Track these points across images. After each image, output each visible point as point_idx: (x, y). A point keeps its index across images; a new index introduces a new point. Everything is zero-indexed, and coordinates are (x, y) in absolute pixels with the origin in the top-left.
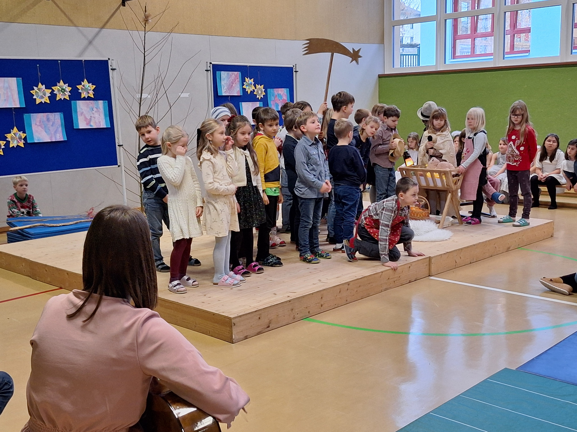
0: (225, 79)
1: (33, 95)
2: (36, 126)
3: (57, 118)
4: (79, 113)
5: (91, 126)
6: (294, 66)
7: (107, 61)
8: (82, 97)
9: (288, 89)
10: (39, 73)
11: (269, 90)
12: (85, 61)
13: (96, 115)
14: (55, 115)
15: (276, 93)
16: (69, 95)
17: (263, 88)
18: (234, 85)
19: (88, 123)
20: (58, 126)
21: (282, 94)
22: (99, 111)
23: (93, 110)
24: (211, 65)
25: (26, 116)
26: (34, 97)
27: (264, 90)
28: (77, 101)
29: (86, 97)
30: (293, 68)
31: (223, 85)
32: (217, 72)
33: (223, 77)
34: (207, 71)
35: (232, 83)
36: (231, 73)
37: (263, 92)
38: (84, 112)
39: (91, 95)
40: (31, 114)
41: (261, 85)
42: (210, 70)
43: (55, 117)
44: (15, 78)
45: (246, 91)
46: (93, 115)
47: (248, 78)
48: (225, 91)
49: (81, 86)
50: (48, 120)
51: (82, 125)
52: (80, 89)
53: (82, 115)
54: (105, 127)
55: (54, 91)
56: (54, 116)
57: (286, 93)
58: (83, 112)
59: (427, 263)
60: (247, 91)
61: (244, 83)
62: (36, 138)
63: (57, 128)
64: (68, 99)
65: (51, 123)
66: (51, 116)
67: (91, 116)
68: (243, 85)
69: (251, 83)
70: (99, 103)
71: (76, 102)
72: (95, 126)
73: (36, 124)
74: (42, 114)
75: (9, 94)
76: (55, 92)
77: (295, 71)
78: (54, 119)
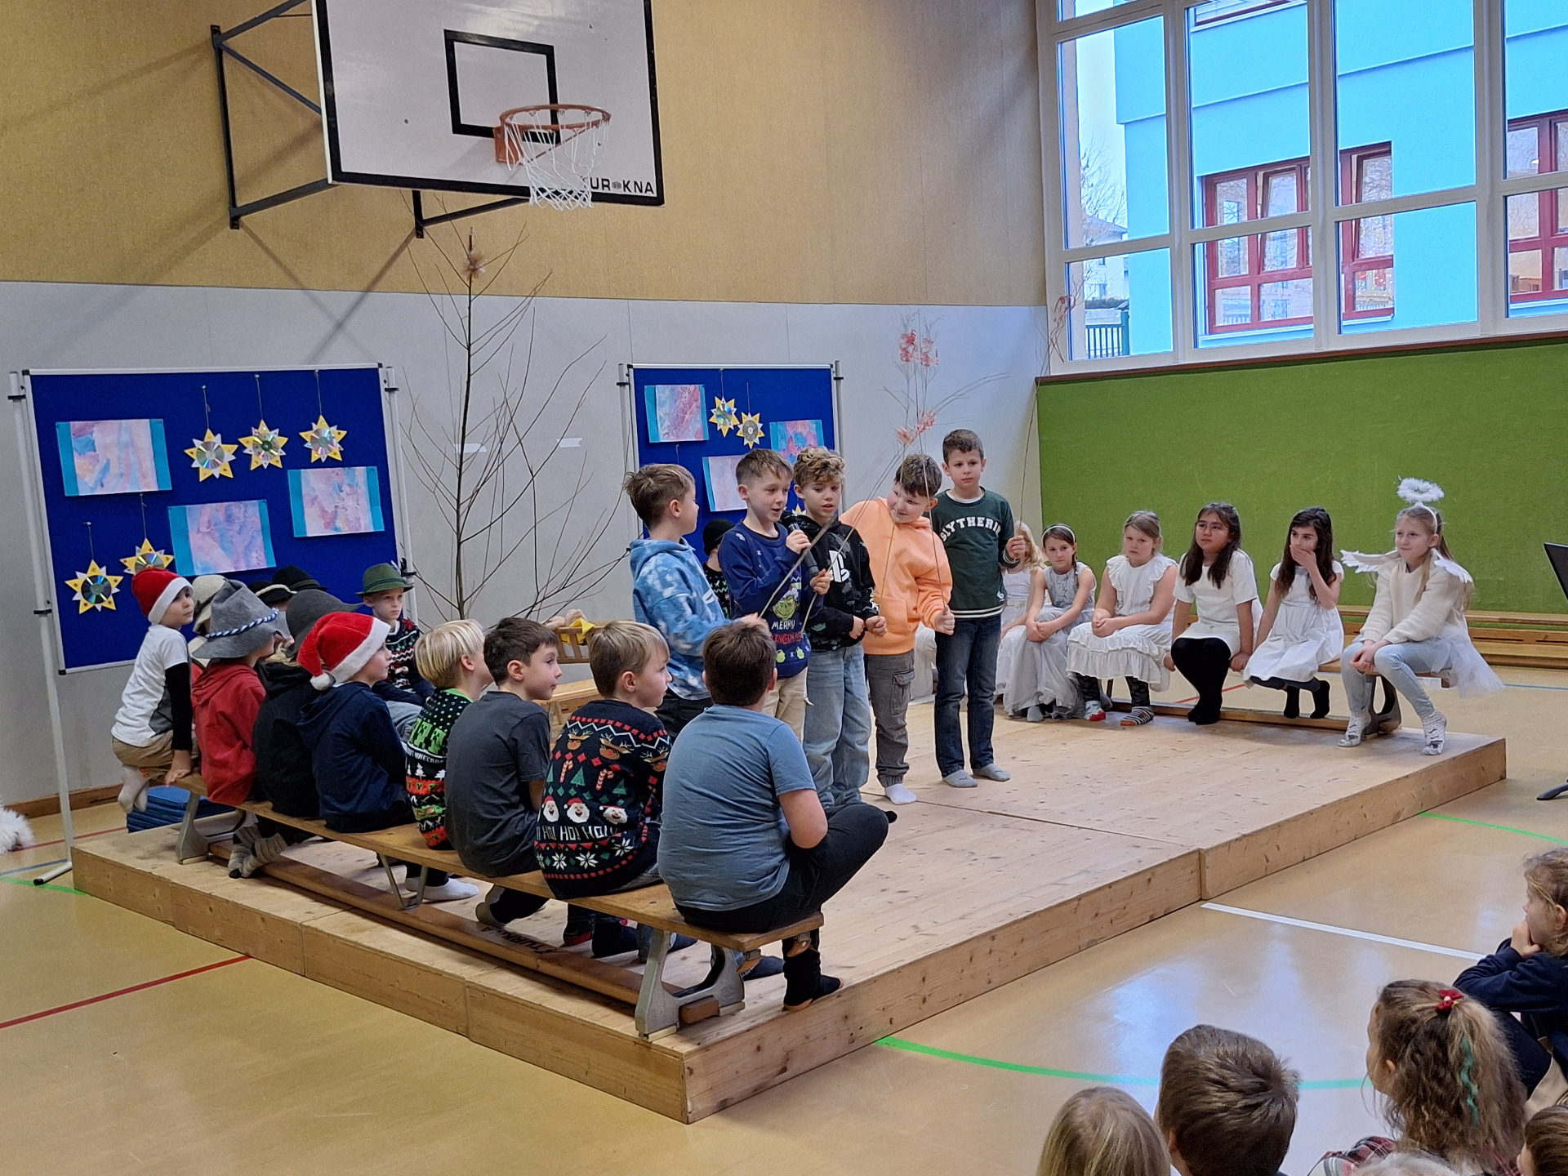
0: (665, 402)
1: (193, 460)
2: (200, 535)
3: (251, 514)
4: (306, 500)
5: (336, 529)
6: (832, 366)
7: (377, 370)
8: (313, 460)
9: (820, 421)
10: (206, 405)
11: (772, 425)
12: (320, 371)
13: (350, 503)
14: (246, 506)
15: (791, 432)
16: (281, 457)
17: (760, 422)
18: (687, 416)
19: (329, 523)
20: (255, 534)
21: (805, 434)
22: (356, 493)
23: (342, 491)
24: (631, 370)
25: (173, 512)
26: (194, 465)
27: (760, 426)
28: (302, 470)
29: (323, 460)
30: (830, 370)
31: (660, 416)
32: (646, 387)
33: (659, 397)
34: (621, 384)
35: (683, 411)
36: (679, 387)
37: (760, 431)
38: (320, 497)
39: (335, 454)
40: (188, 506)
41: (752, 416)
42: (629, 384)
43: (246, 511)
44: (148, 420)
45: (718, 429)
46: (340, 504)
47: (721, 399)
48: (666, 431)
49: (310, 433)
50: (229, 518)
51: (313, 526)
52: (308, 439)
53: (313, 504)
54: (372, 530)
55: (245, 448)
56: (243, 509)
57: (814, 432)
58: (316, 498)
59: (1195, 867)
60: (721, 430)
61: (713, 411)
62: (199, 566)
63: (253, 537)
64: (280, 465)
65: (237, 527)
66: (237, 510)
67: (336, 507)
68: (710, 415)
69: (730, 412)
70: (357, 473)
71: (300, 475)
72: (347, 529)
73: (199, 531)
74: (214, 505)
75: (132, 459)
76: (246, 451)
77: (835, 378)
78: (245, 517)
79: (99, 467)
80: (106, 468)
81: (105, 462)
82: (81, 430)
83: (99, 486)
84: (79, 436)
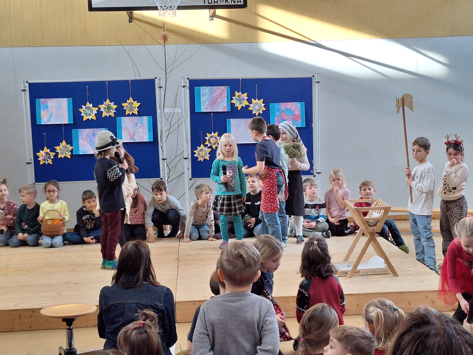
1: (82, 113)
4: (123, 128)
5: (134, 140)
7: (154, 80)
8: (126, 114)
10: (88, 93)
12: (131, 80)
13: (140, 130)
16: (114, 112)
23: (137, 126)
25: (74, 131)
26: (82, 115)
38: (128, 127)
40: (79, 129)
44: (67, 99)
46: (136, 130)
49: (126, 104)
50: (94, 134)
51: (125, 138)
52: (125, 106)
53: (125, 130)
54: (148, 140)
55: (101, 109)
62: (81, 151)
64: (113, 116)
70: (144, 119)
71: (121, 119)
72: (138, 140)
73: (83, 138)
74: (88, 129)
79: (49, 115)
80: (51, 116)
81: (51, 113)
82: (44, 102)
83: (49, 121)
84: (43, 104)
